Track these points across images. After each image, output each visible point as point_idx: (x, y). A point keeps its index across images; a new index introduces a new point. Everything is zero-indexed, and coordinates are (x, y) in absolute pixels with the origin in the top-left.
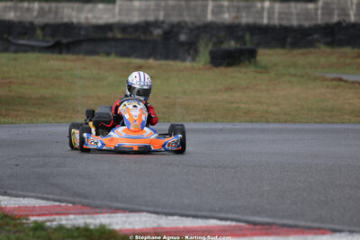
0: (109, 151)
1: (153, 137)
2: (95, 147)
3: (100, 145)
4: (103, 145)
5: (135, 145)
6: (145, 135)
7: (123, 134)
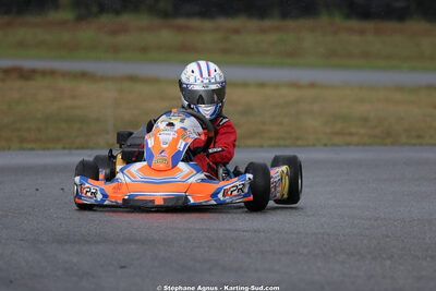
0: (114, 208)
1: (193, 180)
2: (92, 201)
3: (99, 197)
4: (105, 196)
5: (158, 196)
6: (179, 177)
7: (139, 176)
